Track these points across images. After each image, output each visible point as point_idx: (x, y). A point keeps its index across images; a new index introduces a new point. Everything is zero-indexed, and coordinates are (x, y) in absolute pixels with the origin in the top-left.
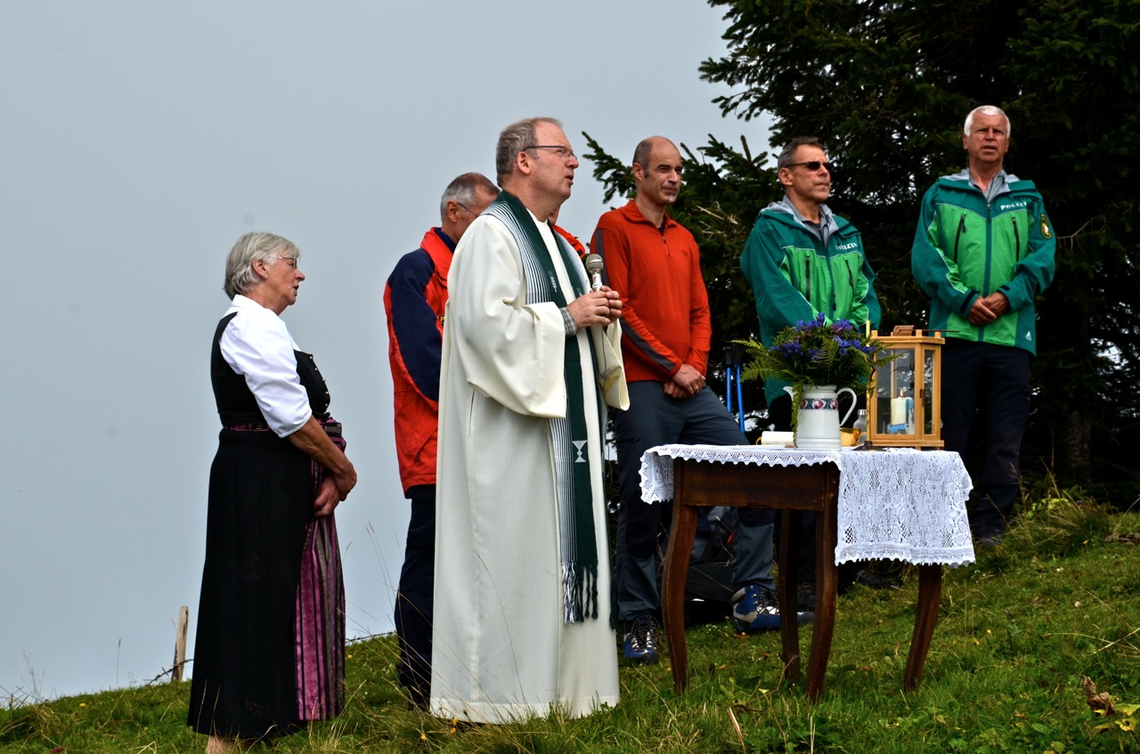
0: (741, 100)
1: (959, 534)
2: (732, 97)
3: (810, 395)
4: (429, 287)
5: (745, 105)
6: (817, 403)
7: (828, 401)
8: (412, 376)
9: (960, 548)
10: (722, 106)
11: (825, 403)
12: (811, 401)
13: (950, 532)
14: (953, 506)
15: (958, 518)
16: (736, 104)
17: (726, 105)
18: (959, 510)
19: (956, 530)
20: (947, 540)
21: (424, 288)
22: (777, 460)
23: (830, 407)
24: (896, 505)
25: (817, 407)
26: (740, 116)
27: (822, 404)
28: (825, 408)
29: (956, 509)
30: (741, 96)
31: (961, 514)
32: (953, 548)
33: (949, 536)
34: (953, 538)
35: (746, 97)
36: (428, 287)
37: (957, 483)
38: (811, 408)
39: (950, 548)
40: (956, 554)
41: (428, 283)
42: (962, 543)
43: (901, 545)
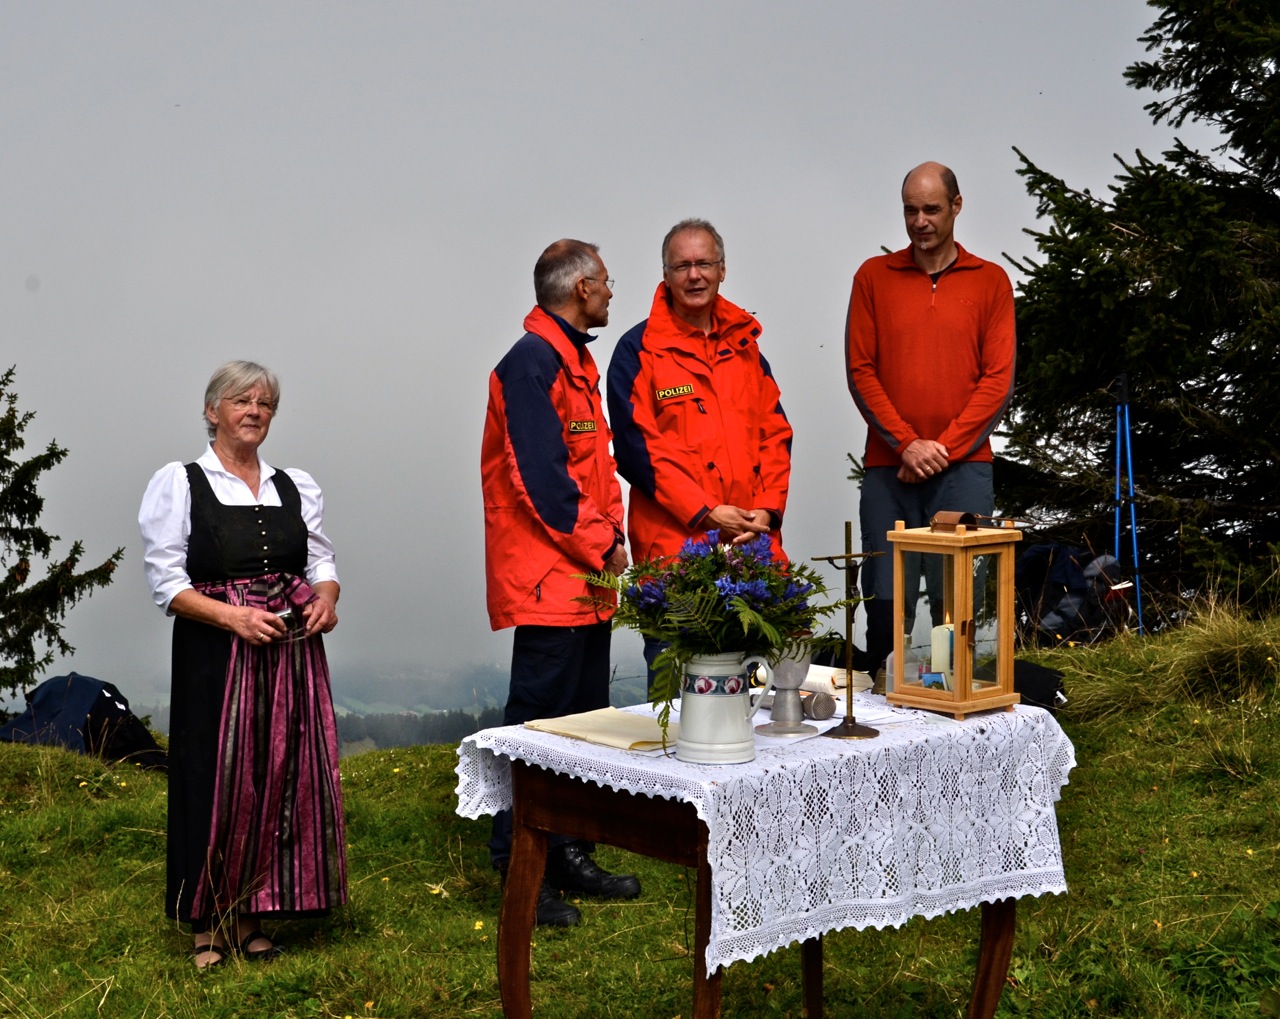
0: (1174, 105)
1: (1038, 848)
2: (1164, 103)
3: (695, 670)
4: (557, 386)
5: (1176, 111)
6: (700, 683)
7: (721, 680)
8: (530, 497)
9: (1038, 870)
10: (1152, 113)
11: (714, 684)
12: (694, 678)
13: (1022, 845)
14: (1029, 802)
15: (1038, 820)
16: (1167, 110)
17: (1157, 111)
18: (1040, 808)
19: (1032, 841)
20: (1014, 858)
21: (550, 387)
22: (623, 782)
23: (723, 691)
24: (873, 836)
25: (701, 691)
26: (1171, 123)
27: (709, 686)
28: (715, 691)
29: (1035, 807)
30: (1173, 101)
31: (1043, 816)
32: (1025, 872)
33: (1019, 852)
34: (1026, 854)
35: (1178, 102)
36: (555, 385)
37: (1039, 764)
38: (694, 691)
39: (1020, 871)
40: (1033, 880)
41: (554, 380)
42: (1041, 863)
43: (883, 901)
